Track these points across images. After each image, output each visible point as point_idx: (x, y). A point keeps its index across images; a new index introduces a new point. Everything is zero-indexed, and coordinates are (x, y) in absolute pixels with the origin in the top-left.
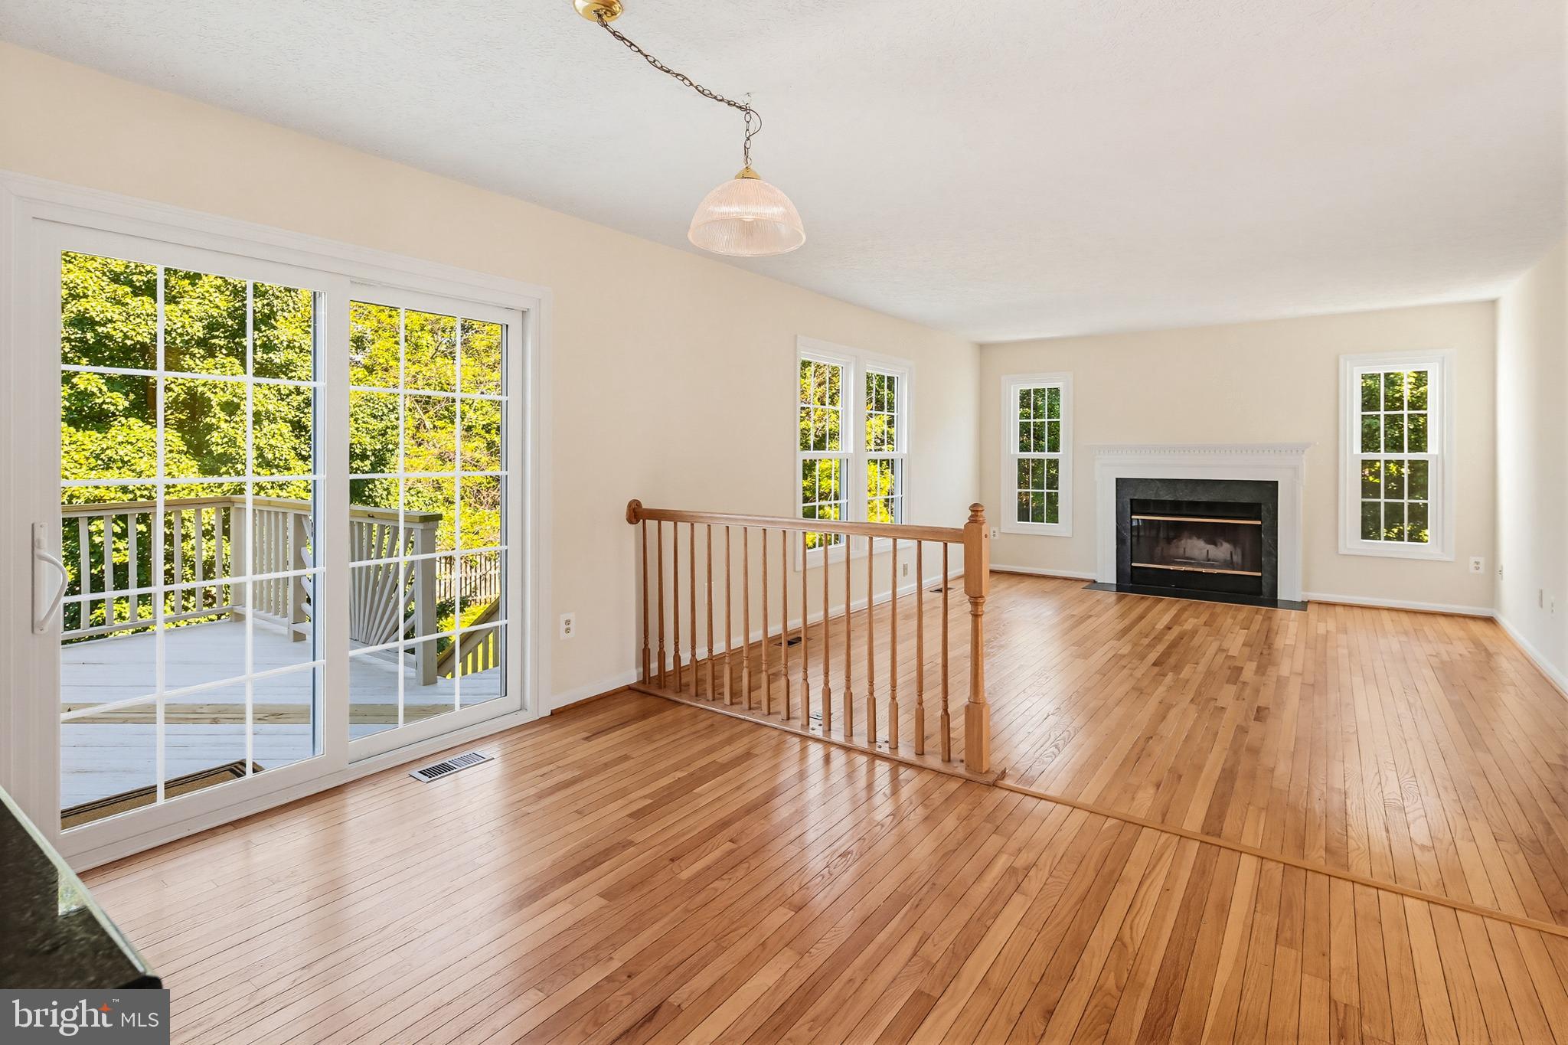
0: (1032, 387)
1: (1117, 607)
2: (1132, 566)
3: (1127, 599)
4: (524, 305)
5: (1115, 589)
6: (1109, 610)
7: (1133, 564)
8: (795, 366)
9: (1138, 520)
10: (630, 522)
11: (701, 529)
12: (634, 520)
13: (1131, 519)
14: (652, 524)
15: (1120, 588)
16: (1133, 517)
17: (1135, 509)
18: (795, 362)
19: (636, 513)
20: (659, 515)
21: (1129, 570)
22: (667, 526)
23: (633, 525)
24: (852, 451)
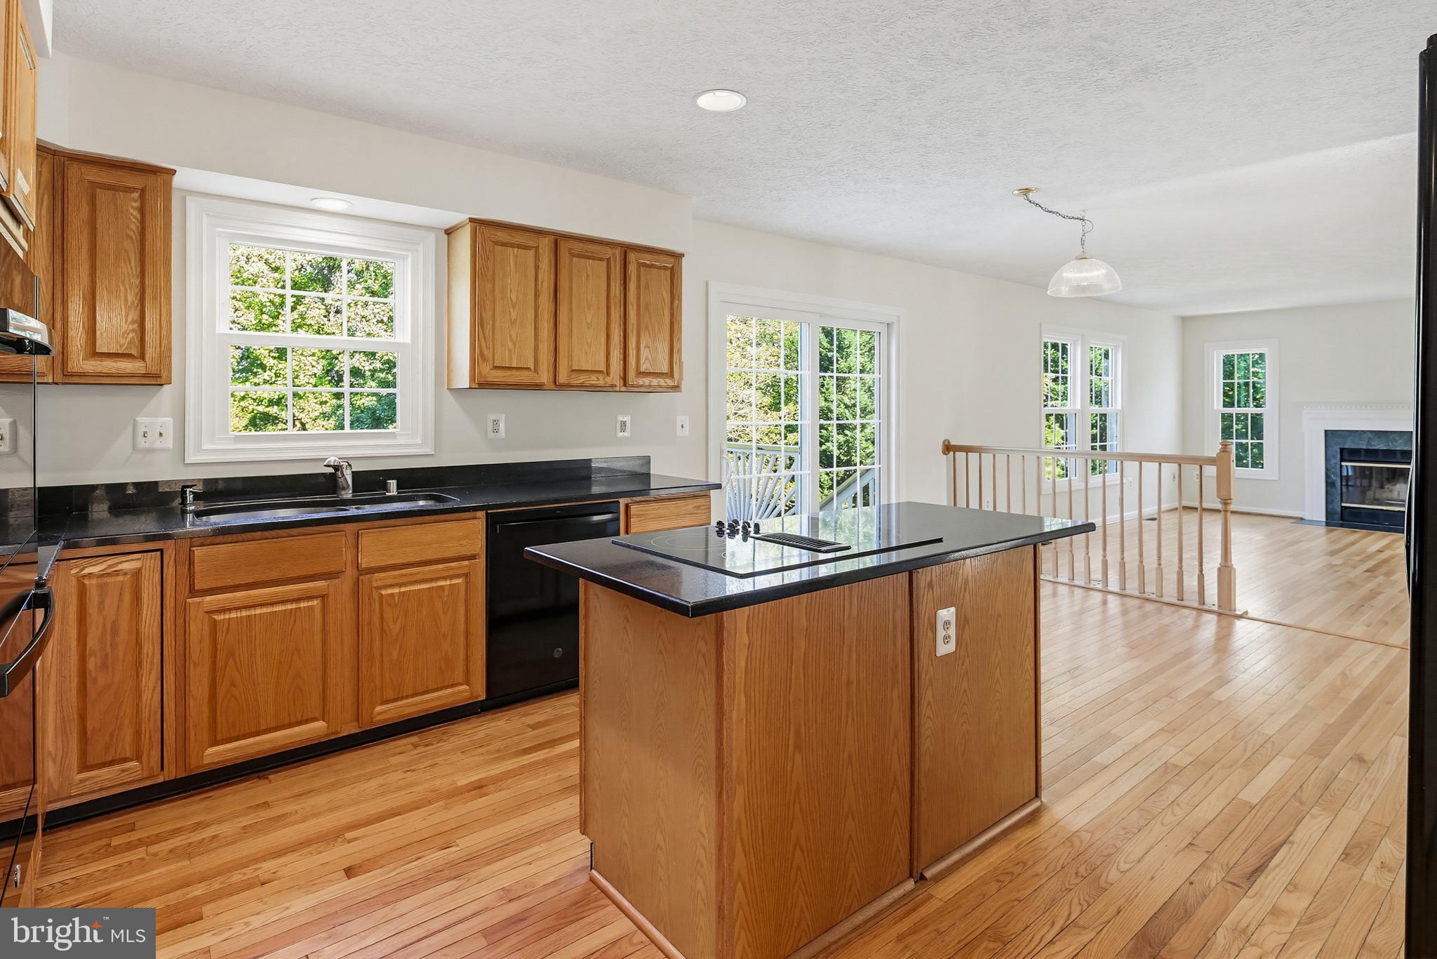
0: (1236, 352)
1: (1324, 538)
2: (1342, 507)
3: (1334, 533)
4: (889, 321)
5: (1324, 524)
6: (1319, 539)
7: (1343, 504)
8: (1041, 346)
9: (1347, 466)
10: (944, 453)
11: (1001, 458)
12: (947, 453)
13: (1341, 466)
14: (961, 456)
15: (1327, 524)
16: (1343, 464)
17: (1345, 458)
18: (1041, 342)
19: (948, 448)
20: (967, 449)
21: (1339, 509)
22: (973, 457)
23: (945, 456)
24: (1079, 407)
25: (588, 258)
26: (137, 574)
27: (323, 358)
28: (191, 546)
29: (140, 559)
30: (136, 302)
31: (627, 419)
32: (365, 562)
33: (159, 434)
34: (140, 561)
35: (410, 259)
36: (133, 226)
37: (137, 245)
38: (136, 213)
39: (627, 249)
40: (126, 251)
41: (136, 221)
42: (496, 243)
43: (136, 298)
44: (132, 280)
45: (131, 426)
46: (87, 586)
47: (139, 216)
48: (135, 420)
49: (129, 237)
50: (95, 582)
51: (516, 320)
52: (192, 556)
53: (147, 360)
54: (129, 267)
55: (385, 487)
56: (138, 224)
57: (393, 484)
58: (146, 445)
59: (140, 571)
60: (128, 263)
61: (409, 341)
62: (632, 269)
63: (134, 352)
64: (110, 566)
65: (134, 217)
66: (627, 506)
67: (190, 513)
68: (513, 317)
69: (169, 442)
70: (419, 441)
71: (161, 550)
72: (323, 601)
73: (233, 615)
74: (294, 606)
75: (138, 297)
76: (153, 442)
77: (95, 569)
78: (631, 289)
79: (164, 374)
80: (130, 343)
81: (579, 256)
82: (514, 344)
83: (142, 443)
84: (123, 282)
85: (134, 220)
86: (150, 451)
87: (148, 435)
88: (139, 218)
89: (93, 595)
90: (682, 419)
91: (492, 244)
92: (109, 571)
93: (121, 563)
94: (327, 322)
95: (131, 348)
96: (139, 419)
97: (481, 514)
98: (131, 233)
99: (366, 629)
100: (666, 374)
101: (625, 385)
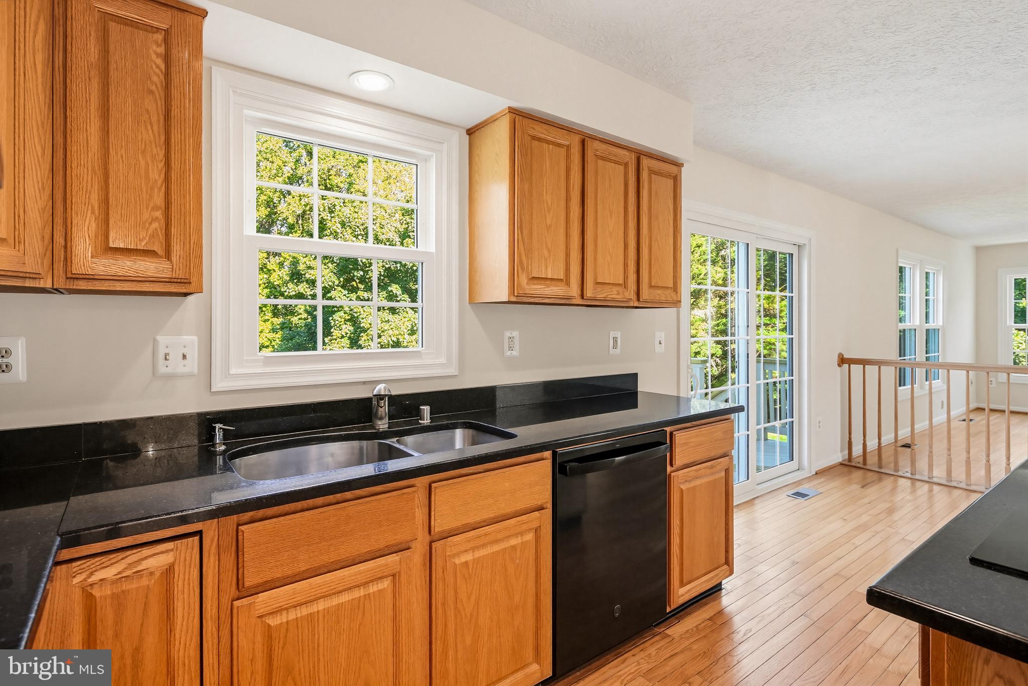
10: (838, 366)
12: (841, 365)
14: (856, 369)
19: (842, 361)
20: (864, 362)
22: (871, 370)
23: (839, 368)
24: (918, 323)
25: (610, 161)
26: (169, 571)
27: (266, 288)
28: (238, 525)
29: (172, 550)
30: (159, 182)
31: (618, 335)
32: (439, 526)
33: (182, 357)
34: (172, 553)
35: (434, 160)
36: (155, 79)
37: (161, 104)
38: (160, 62)
39: (640, 155)
40: (147, 111)
41: (160, 73)
42: (534, 138)
43: (160, 175)
44: (155, 151)
45: (150, 348)
46: (98, 600)
47: (163, 67)
48: (155, 340)
49: (151, 92)
50: (109, 592)
51: (550, 226)
52: (240, 538)
53: (174, 259)
54: (150, 132)
55: (419, 414)
56: (162, 77)
57: (426, 409)
58: (169, 370)
59: (172, 568)
60: (149, 127)
61: (434, 251)
62: (645, 175)
63: (158, 248)
64: (130, 565)
65: (158, 67)
66: (671, 434)
67: (220, 455)
68: (549, 222)
69: (192, 365)
70: (443, 360)
71: (200, 533)
72: (394, 582)
73: (292, 615)
74: (362, 592)
75: (163, 176)
76: (176, 366)
77: (109, 573)
78: (644, 199)
79: (194, 280)
80: (152, 236)
81: (604, 159)
82: (549, 251)
83: (162, 369)
84: (143, 152)
85: (157, 70)
86: (171, 377)
87: (169, 357)
88: (164, 71)
89: (106, 614)
90: (660, 335)
91: (529, 138)
92: (128, 573)
93: (146, 558)
94: (268, 263)
95: (154, 243)
96: (159, 338)
97: (548, 454)
98: (153, 88)
99: (440, 611)
100: (671, 288)
101: (638, 300)
